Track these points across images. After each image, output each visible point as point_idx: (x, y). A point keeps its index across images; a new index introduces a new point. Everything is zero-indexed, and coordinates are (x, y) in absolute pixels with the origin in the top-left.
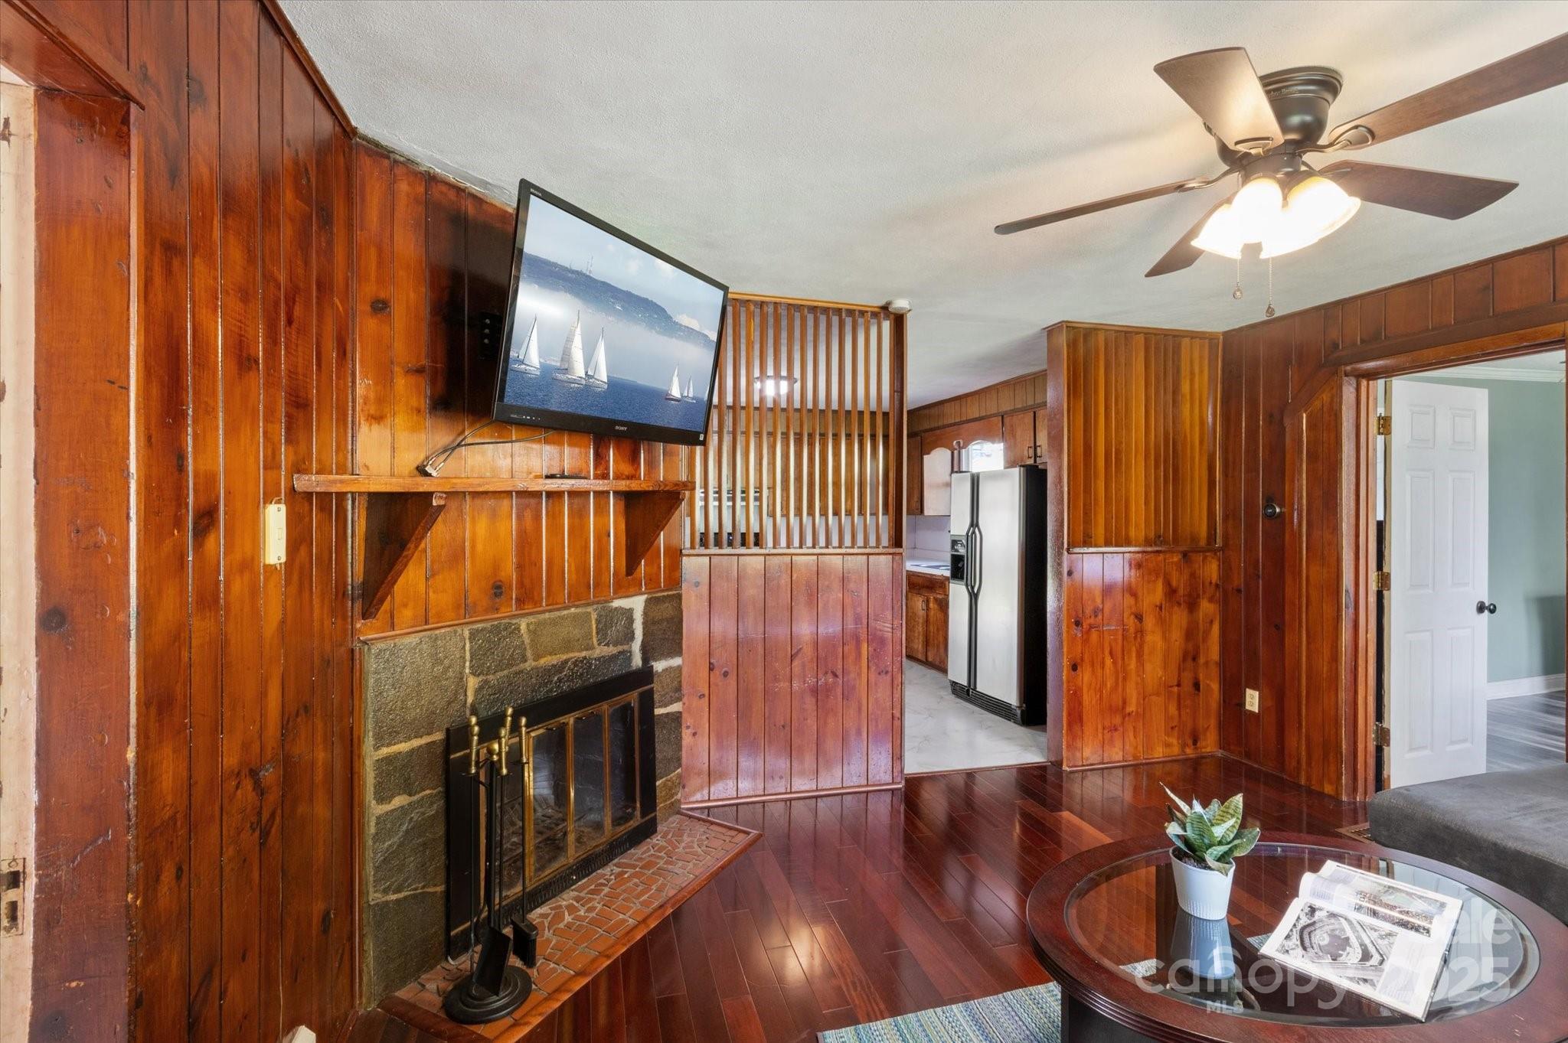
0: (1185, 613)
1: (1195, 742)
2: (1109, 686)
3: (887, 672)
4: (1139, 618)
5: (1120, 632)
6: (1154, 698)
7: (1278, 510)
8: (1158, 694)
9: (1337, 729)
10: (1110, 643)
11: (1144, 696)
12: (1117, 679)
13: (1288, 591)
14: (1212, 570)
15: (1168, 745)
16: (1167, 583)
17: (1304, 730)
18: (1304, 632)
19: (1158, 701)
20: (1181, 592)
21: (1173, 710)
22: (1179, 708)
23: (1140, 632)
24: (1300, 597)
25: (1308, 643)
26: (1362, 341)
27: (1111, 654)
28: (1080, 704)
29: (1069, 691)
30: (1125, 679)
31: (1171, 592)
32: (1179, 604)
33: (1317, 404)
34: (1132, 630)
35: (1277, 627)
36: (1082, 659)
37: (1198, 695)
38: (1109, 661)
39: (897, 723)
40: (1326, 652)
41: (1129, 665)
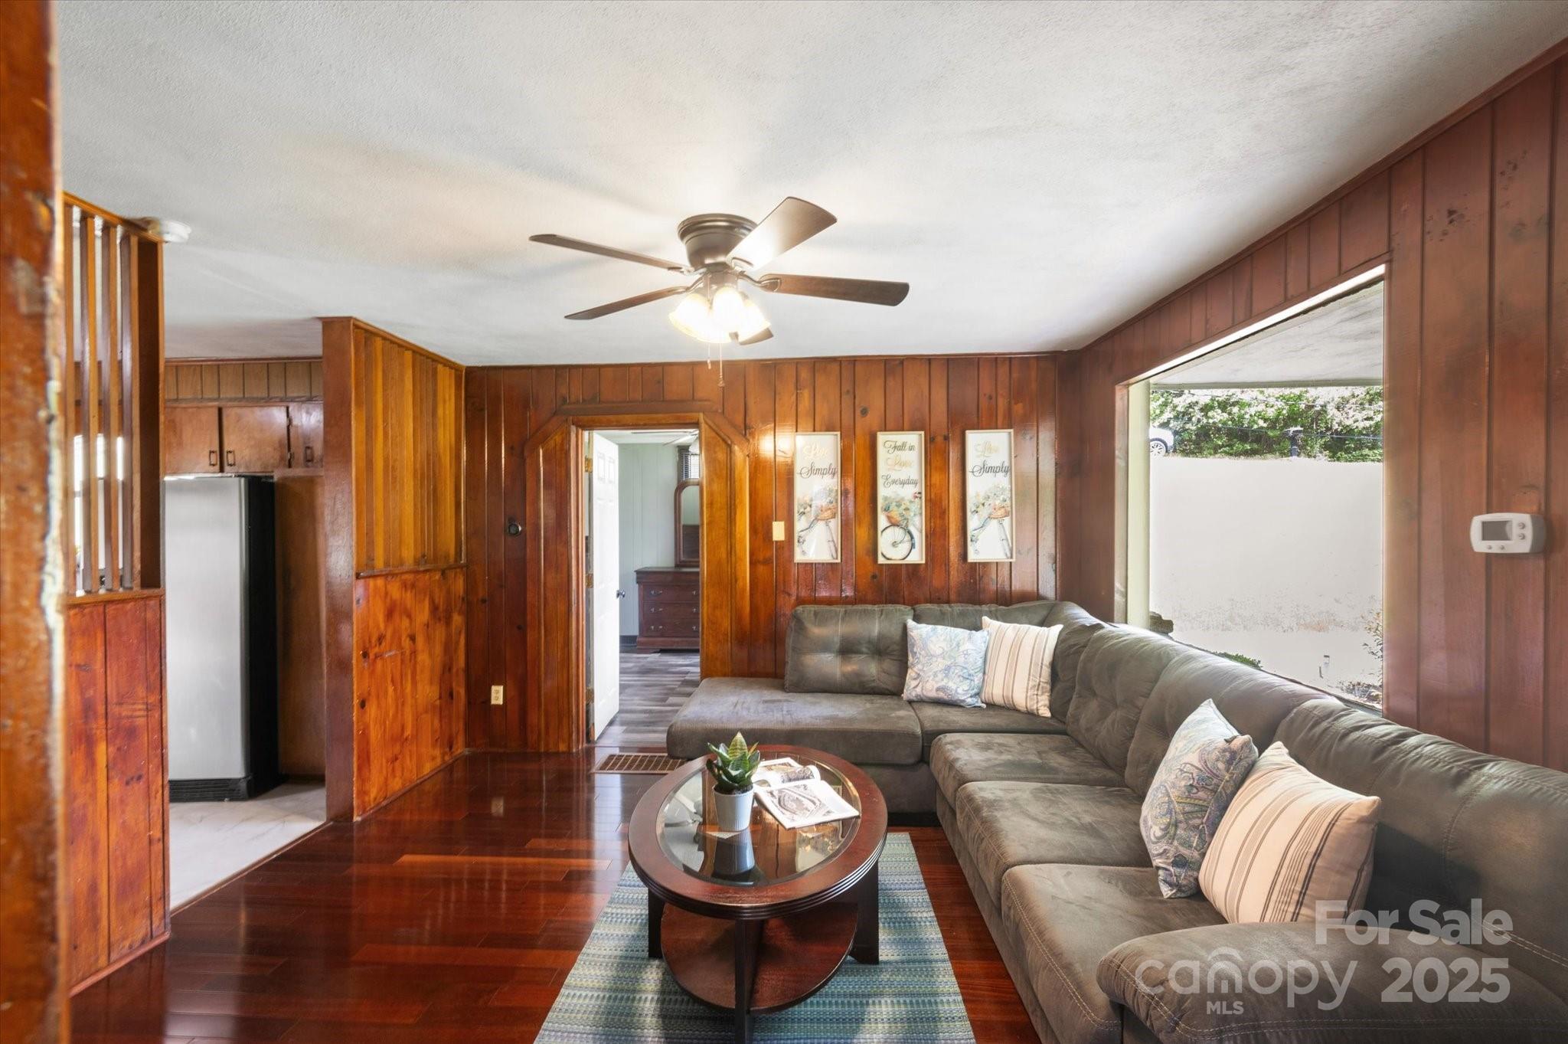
0: (444, 628)
1: (451, 748)
2: (391, 715)
3: (139, 778)
4: (413, 638)
5: (399, 658)
6: (424, 716)
7: (520, 529)
8: (426, 712)
9: (568, 699)
10: (392, 670)
11: (417, 718)
12: (397, 706)
13: (529, 596)
14: (459, 585)
15: (434, 758)
16: (432, 601)
17: (543, 707)
18: (543, 627)
19: (427, 717)
20: (441, 608)
21: (436, 722)
22: (441, 721)
23: (414, 653)
24: (539, 598)
25: (546, 636)
26: (584, 400)
27: (392, 681)
28: (368, 743)
29: (358, 731)
30: (403, 704)
31: (434, 609)
32: (440, 619)
33: (552, 443)
34: (408, 653)
35: (519, 628)
36: (369, 694)
37: (452, 703)
38: (391, 689)
39: (157, 847)
40: (560, 639)
41: (406, 688)
